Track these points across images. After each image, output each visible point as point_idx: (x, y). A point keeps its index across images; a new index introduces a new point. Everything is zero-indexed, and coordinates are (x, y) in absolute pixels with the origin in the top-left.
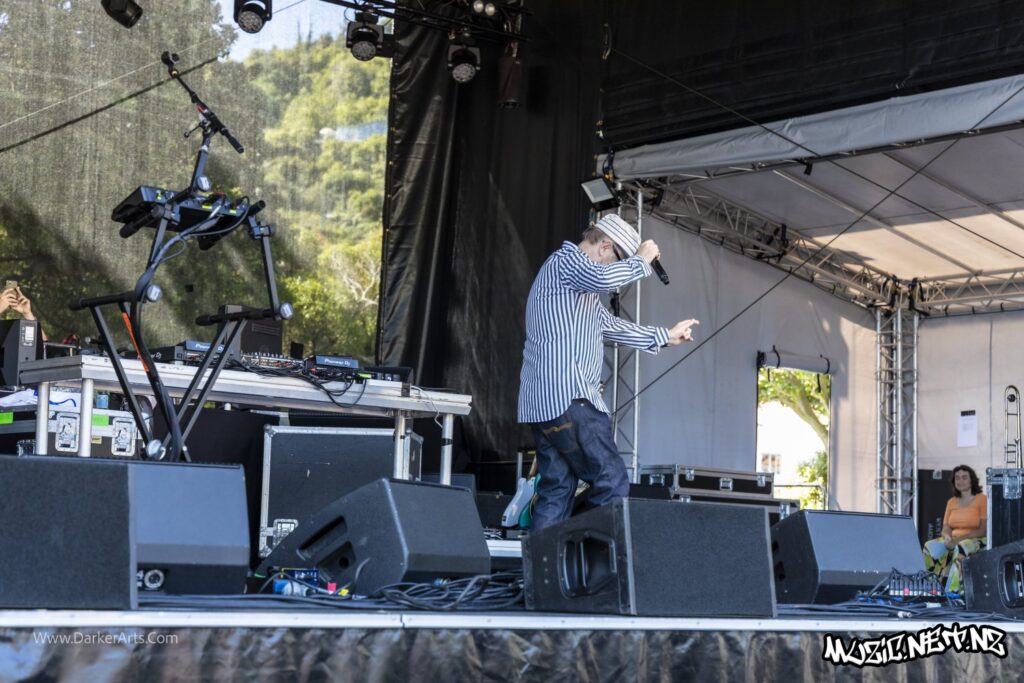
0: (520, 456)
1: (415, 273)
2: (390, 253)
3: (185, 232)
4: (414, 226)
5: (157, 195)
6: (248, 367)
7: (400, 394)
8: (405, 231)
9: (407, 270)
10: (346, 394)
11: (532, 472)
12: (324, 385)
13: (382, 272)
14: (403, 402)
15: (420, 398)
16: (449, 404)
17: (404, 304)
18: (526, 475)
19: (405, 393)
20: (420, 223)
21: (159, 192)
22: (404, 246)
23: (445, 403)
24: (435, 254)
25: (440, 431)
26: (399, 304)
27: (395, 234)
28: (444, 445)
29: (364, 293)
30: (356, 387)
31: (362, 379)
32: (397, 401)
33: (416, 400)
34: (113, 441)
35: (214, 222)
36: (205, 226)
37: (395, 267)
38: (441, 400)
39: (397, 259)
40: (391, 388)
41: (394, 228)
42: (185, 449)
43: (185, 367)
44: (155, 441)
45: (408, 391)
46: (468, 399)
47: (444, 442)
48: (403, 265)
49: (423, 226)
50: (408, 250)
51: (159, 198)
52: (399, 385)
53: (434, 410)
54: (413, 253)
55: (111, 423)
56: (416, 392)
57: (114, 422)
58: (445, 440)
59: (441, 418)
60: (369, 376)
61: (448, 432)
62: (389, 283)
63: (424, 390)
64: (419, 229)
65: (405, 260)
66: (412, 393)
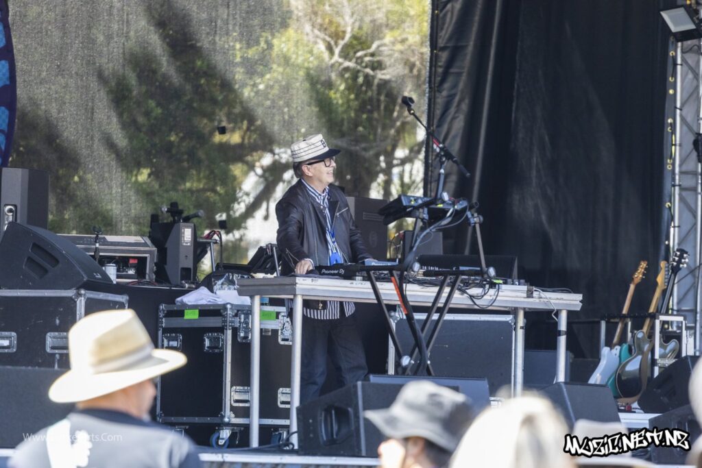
0: (603, 325)
1: (467, 101)
2: (439, 79)
3: (433, 227)
4: (466, 46)
5: (411, 201)
6: (411, 280)
7: (525, 295)
8: (456, 52)
9: (457, 99)
10: (485, 297)
11: (616, 340)
12: (467, 291)
13: (430, 100)
14: (528, 302)
15: (541, 298)
16: (565, 302)
17: (454, 137)
18: (609, 344)
19: (530, 294)
20: (472, 43)
21: (412, 199)
22: (452, 70)
23: (561, 302)
24: (489, 77)
25: (556, 324)
26: (450, 137)
27: (444, 56)
28: (560, 335)
29: (337, 51)
30: (492, 291)
31: (495, 284)
32: (524, 302)
33: (537, 300)
34: (280, 332)
35: (450, 219)
36: (444, 222)
37: (445, 93)
38: (557, 299)
39: (447, 85)
40: (518, 291)
41: (443, 49)
42: (429, 362)
43: (364, 282)
44: (406, 356)
45: (532, 293)
46: (579, 297)
47: (559, 333)
48: (453, 92)
49: (475, 46)
50: (459, 74)
51: (412, 203)
52: (525, 288)
53: (552, 308)
54: (464, 77)
55: (277, 318)
56: (537, 293)
57: (280, 317)
58: (560, 331)
59: (557, 313)
60: (501, 282)
61: (563, 326)
62: (438, 112)
63: (543, 291)
64: (470, 48)
65: (455, 86)
66: (535, 294)
